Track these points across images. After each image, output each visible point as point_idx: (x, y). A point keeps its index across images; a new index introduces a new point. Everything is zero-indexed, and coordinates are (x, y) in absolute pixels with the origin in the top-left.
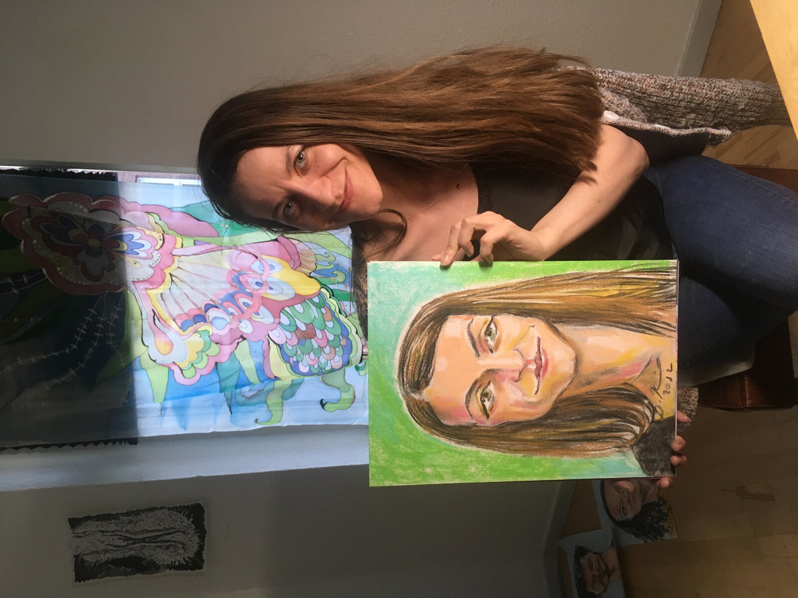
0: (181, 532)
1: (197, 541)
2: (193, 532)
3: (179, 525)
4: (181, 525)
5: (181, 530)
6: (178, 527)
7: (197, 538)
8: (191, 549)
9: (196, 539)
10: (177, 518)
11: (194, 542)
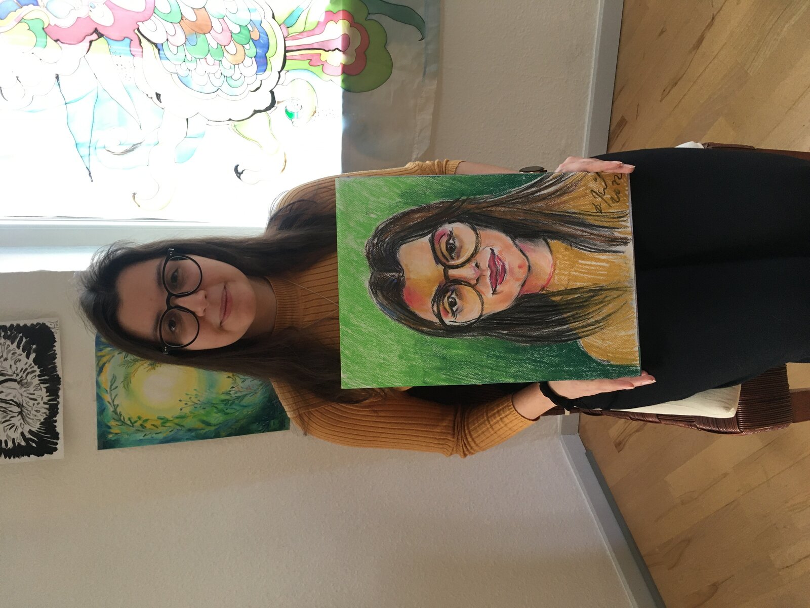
0: (15, 380)
1: (46, 399)
2: (36, 381)
3: (11, 366)
4: (14, 368)
5: (14, 377)
6: (10, 372)
7: (44, 393)
8: (35, 416)
9: (42, 394)
10: (7, 354)
11: (39, 400)
